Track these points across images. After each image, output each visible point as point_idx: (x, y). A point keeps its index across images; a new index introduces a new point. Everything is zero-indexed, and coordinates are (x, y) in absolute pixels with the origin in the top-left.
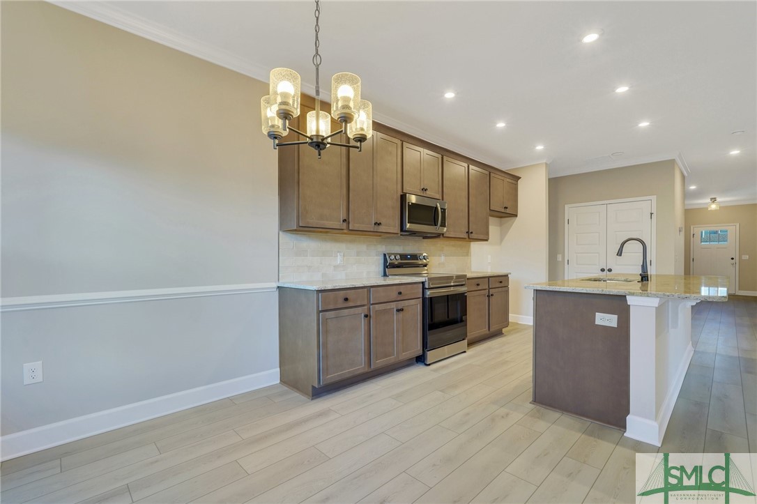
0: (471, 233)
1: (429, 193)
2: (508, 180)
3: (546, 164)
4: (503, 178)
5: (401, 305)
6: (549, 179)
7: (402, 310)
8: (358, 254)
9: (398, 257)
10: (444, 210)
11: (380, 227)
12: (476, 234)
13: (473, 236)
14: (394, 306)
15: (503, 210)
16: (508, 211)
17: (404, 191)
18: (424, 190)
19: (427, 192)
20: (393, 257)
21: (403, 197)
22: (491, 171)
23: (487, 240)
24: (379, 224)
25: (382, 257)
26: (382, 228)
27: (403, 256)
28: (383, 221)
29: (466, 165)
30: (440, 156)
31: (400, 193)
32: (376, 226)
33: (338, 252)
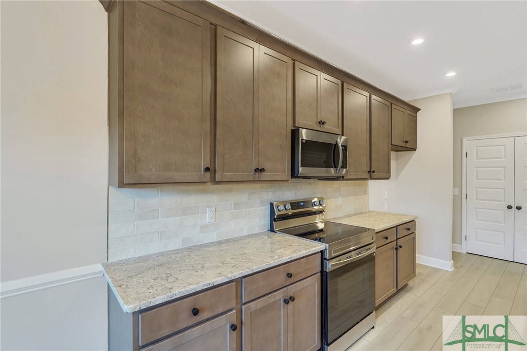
0: (374, 172)
1: (327, 127)
2: (409, 112)
3: (451, 94)
4: (403, 110)
5: (290, 291)
6: (454, 110)
7: (292, 299)
8: (237, 206)
9: (288, 206)
10: (345, 148)
11: (264, 174)
12: (378, 172)
13: (374, 175)
14: (280, 295)
15: (403, 145)
16: (408, 145)
17: (297, 125)
18: (322, 123)
19: (325, 126)
20: (281, 207)
21: (295, 133)
22: (393, 102)
23: (388, 178)
24: (262, 170)
25: (268, 207)
26: (265, 176)
27: (295, 205)
28: (266, 166)
29: (368, 94)
30: (339, 82)
31: (290, 127)
32: (257, 174)
33: (208, 207)
